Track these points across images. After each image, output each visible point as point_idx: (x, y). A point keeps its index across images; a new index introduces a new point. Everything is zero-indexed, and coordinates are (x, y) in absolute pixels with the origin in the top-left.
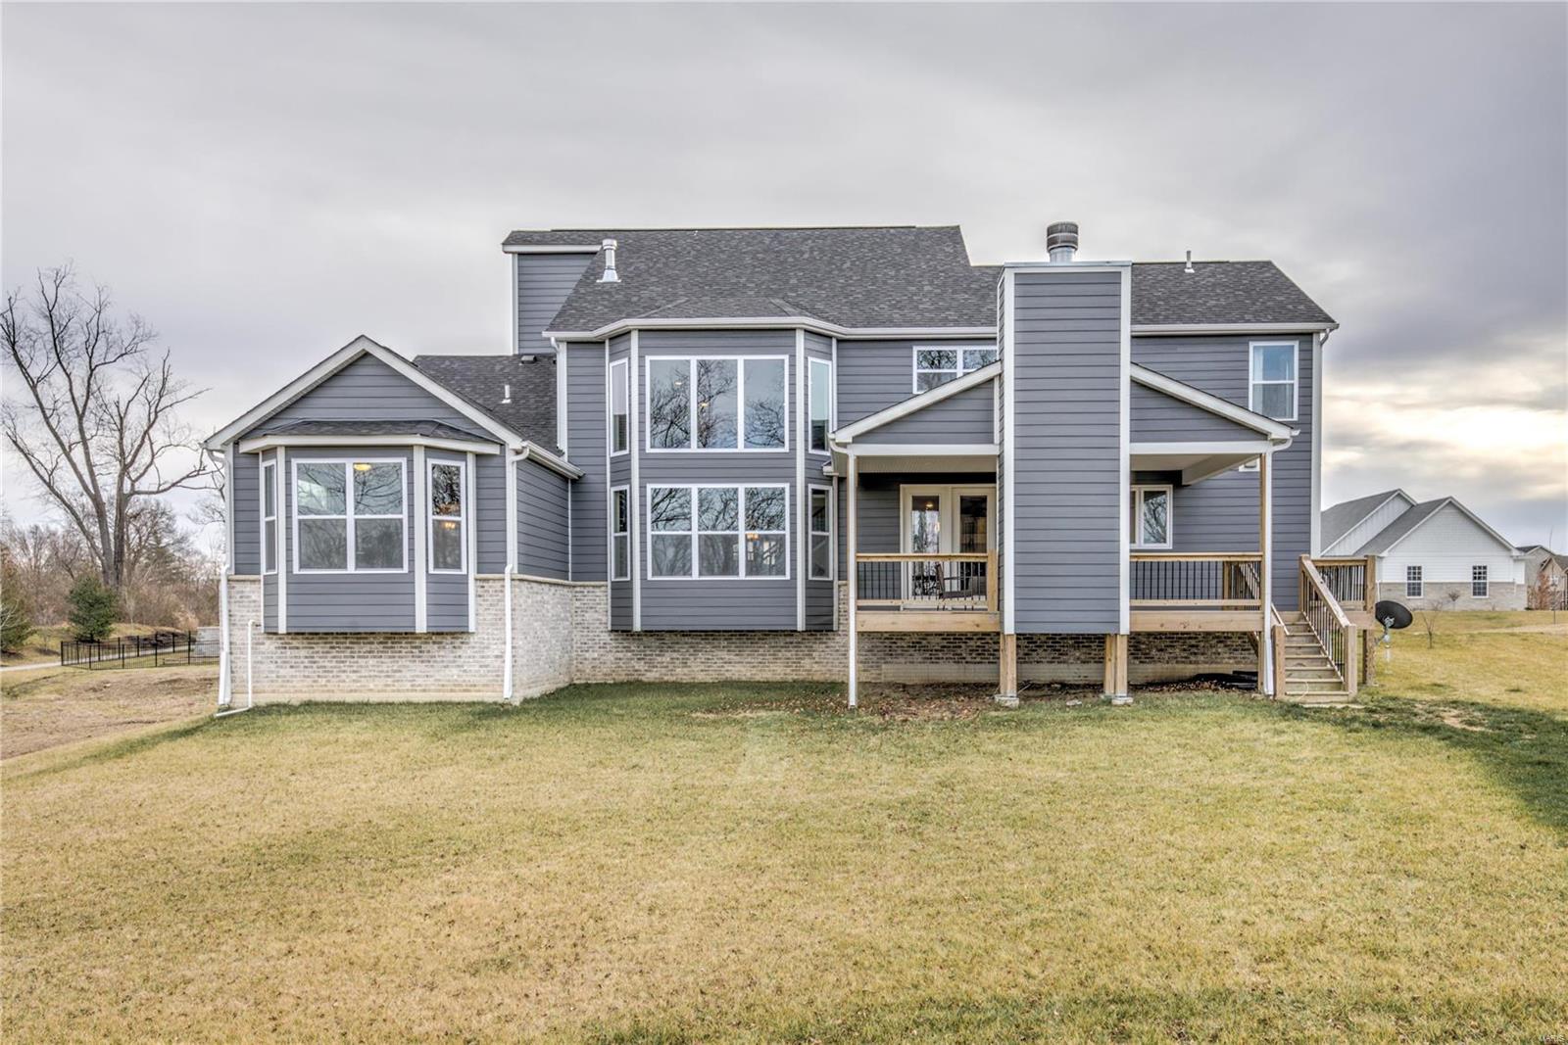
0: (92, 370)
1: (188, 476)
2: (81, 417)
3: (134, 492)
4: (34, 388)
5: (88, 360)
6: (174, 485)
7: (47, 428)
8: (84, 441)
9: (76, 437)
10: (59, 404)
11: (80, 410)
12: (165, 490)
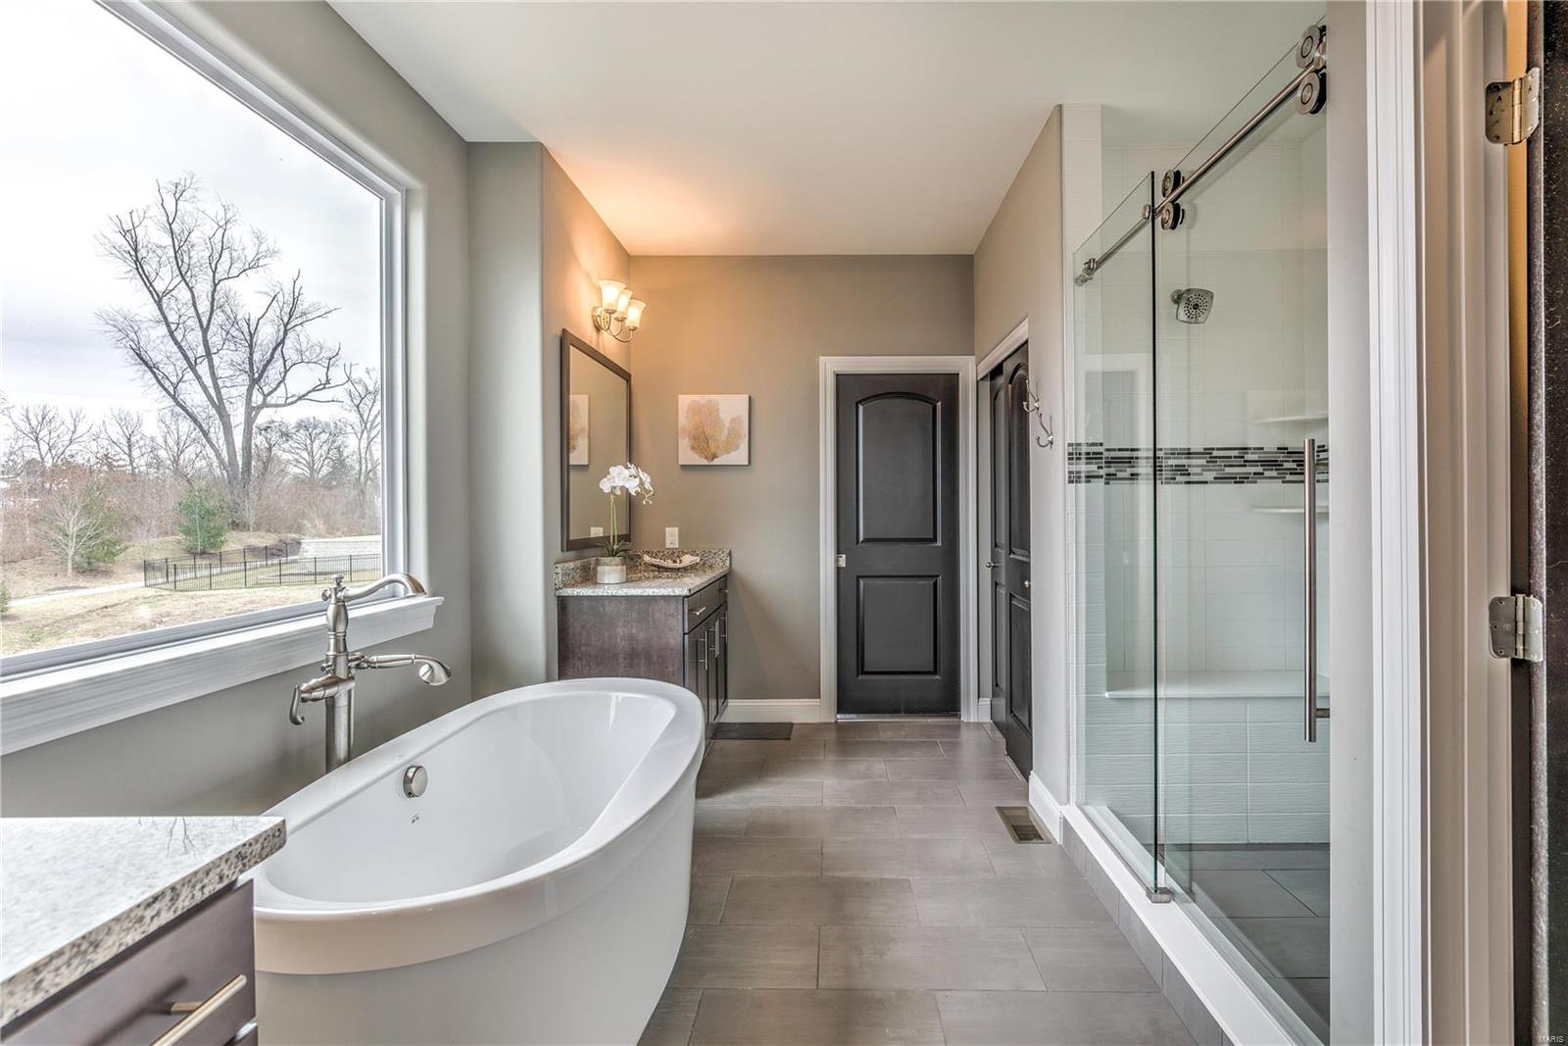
0: (216, 285)
1: (314, 390)
2: (205, 331)
3: (265, 405)
4: (159, 303)
5: (211, 274)
6: (300, 398)
7: (172, 343)
8: (209, 355)
9: (201, 351)
10: (183, 318)
11: (205, 324)
12: (292, 403)
